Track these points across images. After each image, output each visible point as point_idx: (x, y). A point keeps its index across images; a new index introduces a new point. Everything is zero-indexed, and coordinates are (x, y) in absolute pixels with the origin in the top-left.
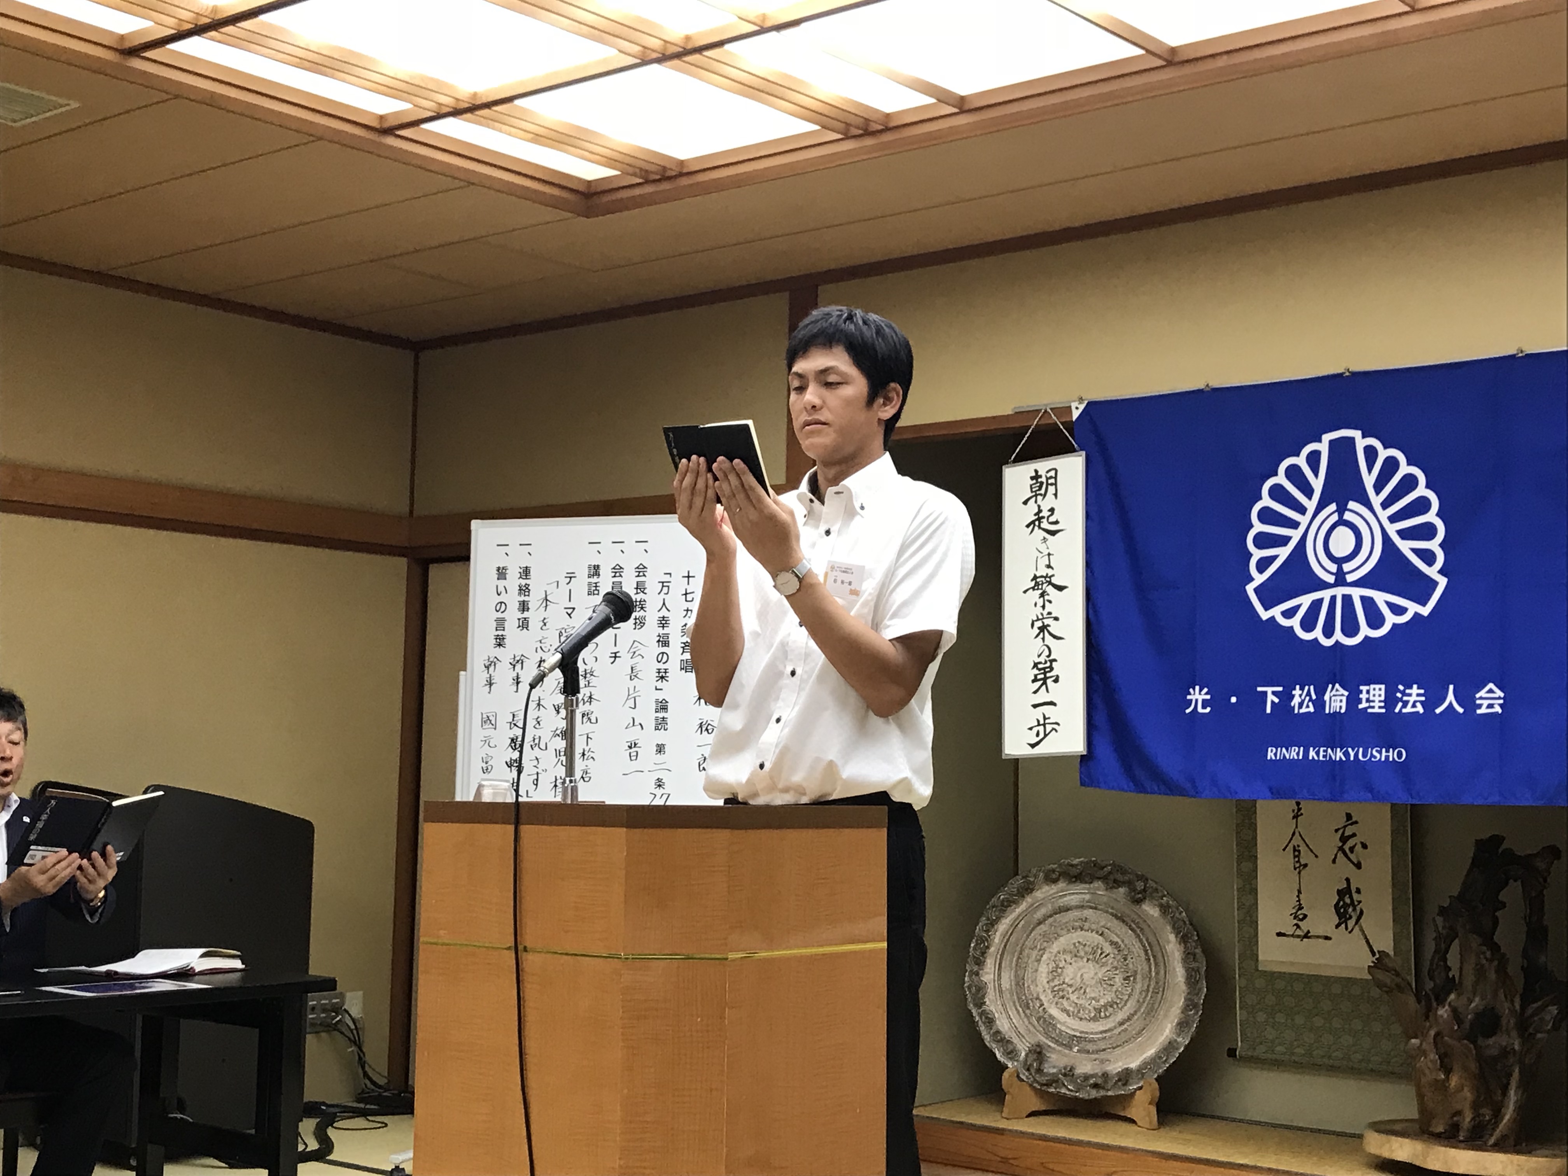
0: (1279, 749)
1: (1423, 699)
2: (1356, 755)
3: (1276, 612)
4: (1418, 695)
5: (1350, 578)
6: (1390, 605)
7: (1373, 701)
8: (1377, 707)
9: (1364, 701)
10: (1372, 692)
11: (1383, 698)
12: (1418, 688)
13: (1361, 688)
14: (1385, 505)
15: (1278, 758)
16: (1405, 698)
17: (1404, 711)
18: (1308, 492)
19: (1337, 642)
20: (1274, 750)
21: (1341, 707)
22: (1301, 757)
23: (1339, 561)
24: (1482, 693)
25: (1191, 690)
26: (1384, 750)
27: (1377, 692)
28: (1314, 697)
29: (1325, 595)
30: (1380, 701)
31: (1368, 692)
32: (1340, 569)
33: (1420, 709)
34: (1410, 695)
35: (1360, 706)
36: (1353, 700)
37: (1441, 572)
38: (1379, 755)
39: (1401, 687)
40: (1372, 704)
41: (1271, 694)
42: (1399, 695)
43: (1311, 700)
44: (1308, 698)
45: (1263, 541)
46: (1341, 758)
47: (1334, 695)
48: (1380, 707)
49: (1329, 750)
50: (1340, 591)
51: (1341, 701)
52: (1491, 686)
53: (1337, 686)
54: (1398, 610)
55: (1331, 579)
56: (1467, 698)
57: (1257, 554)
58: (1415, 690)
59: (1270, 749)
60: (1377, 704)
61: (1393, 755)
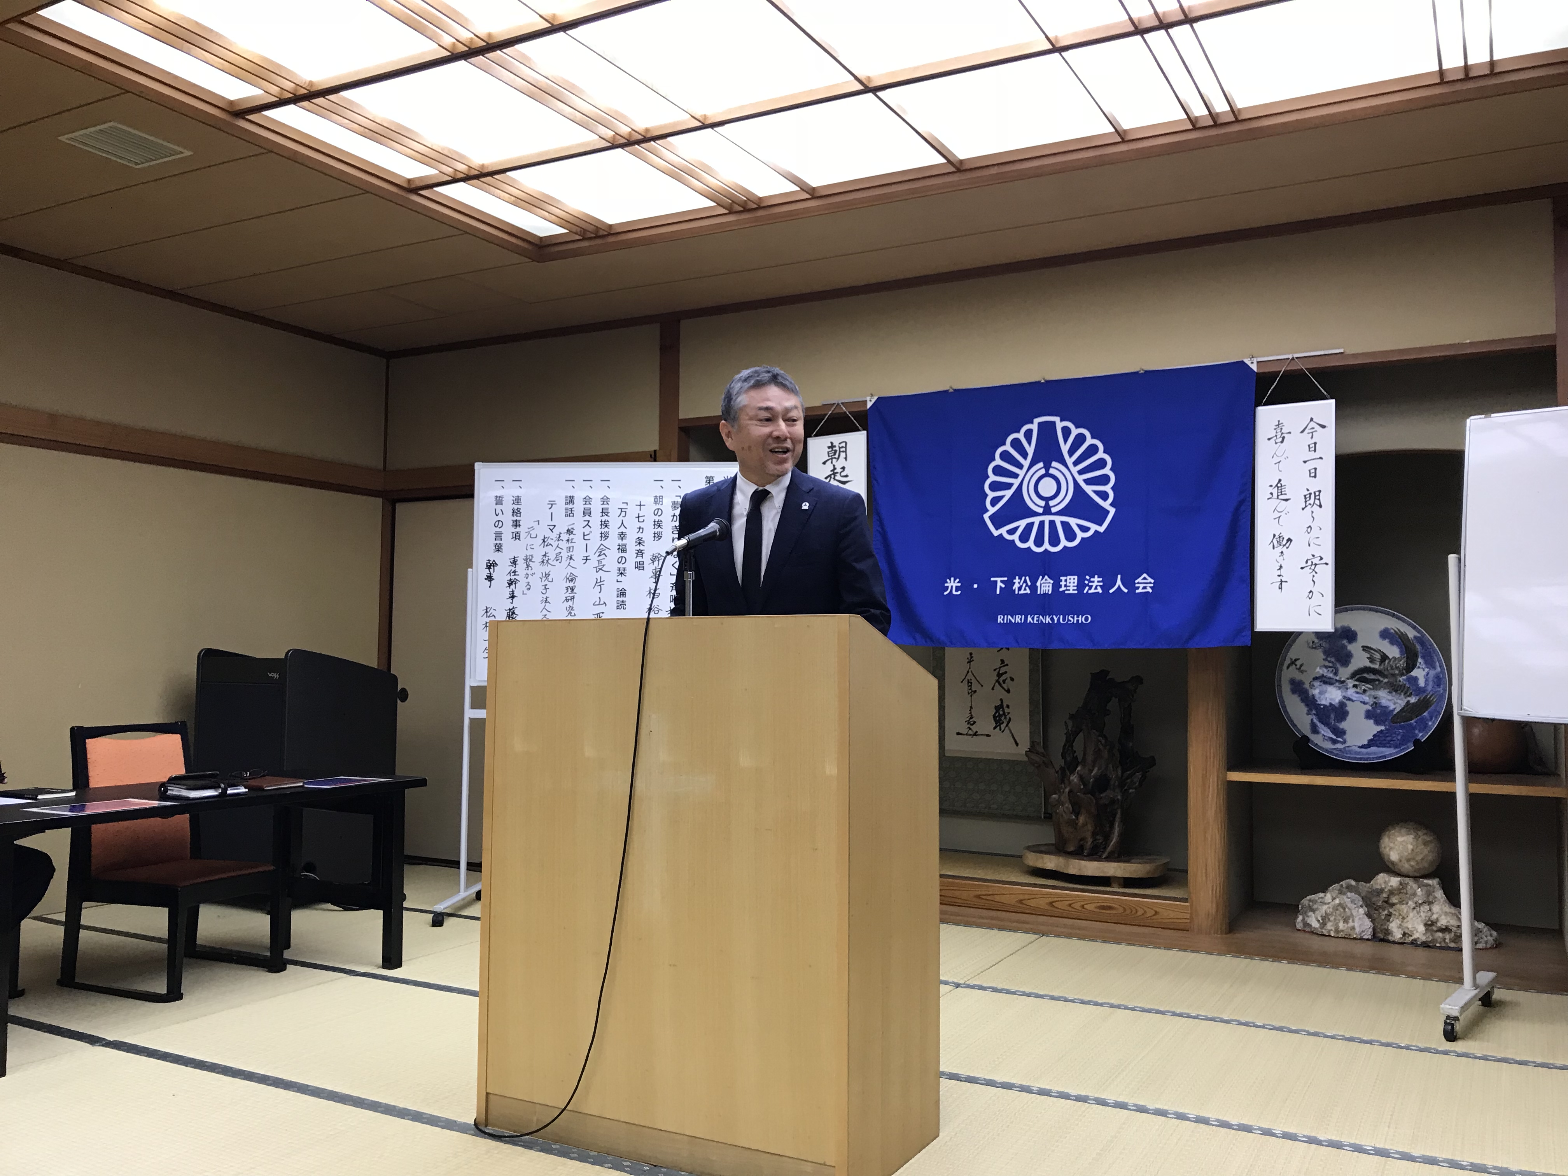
0: (1006, 616)
1: (1101, 584)
2: (1059, 620)
3: (1003, 531)
4: (1098, 582)
5: (1054, 510)
6: (1078, 525)
7: (1069, 586)
8: (1071, 590)
9: (1063, 586)
10: (1068, 581)
11: (1076, 584)
12: (1099, 577)
13: (1061, 578)
14: (1076, 463)
15: (1005, 622)
16: (1090, 584)
17: (1090, 592)
18: (1024, 455)
19: (1046, 550)
20: (1002, 617)
21: (1049, 590)
22: (1023, 621)
23: (1047, 500)
24: (1139, 580)
25: (948, 580)
26: (1075, 616)
27: (1072, 581)
28: (1029, 584)
29: (1036, 520)
30: (1074, 586)
31: (1066, 581)
32: (1047, 504)
33: (1100, 590)
34: (1093, 582)
35: (1061, 590)
36: (1056, 585)
37: (1111, 505)
38: (1073, 619)
39: (1088, 577)
40: (1068, 588)
41: (1000, 582)
42: (1086, 582)
43: (1027, 585)
44: (1025, 585)
45: (995, 486)
46: (1049, 622)
47: (1043, 583)
48: (1074, 590)
49: (1041, 617)
50: (1047, 519)
51: (1049, 586)
52: (1145, 575)
53: (1046, 577)
54: (1084, 529)
55: (1040, 510)
56: (1129, 583)
57: (991, 495)
58: (1096, 579)
59: (999, 616)
60: (1071, 588)
61: (1082, 619)
